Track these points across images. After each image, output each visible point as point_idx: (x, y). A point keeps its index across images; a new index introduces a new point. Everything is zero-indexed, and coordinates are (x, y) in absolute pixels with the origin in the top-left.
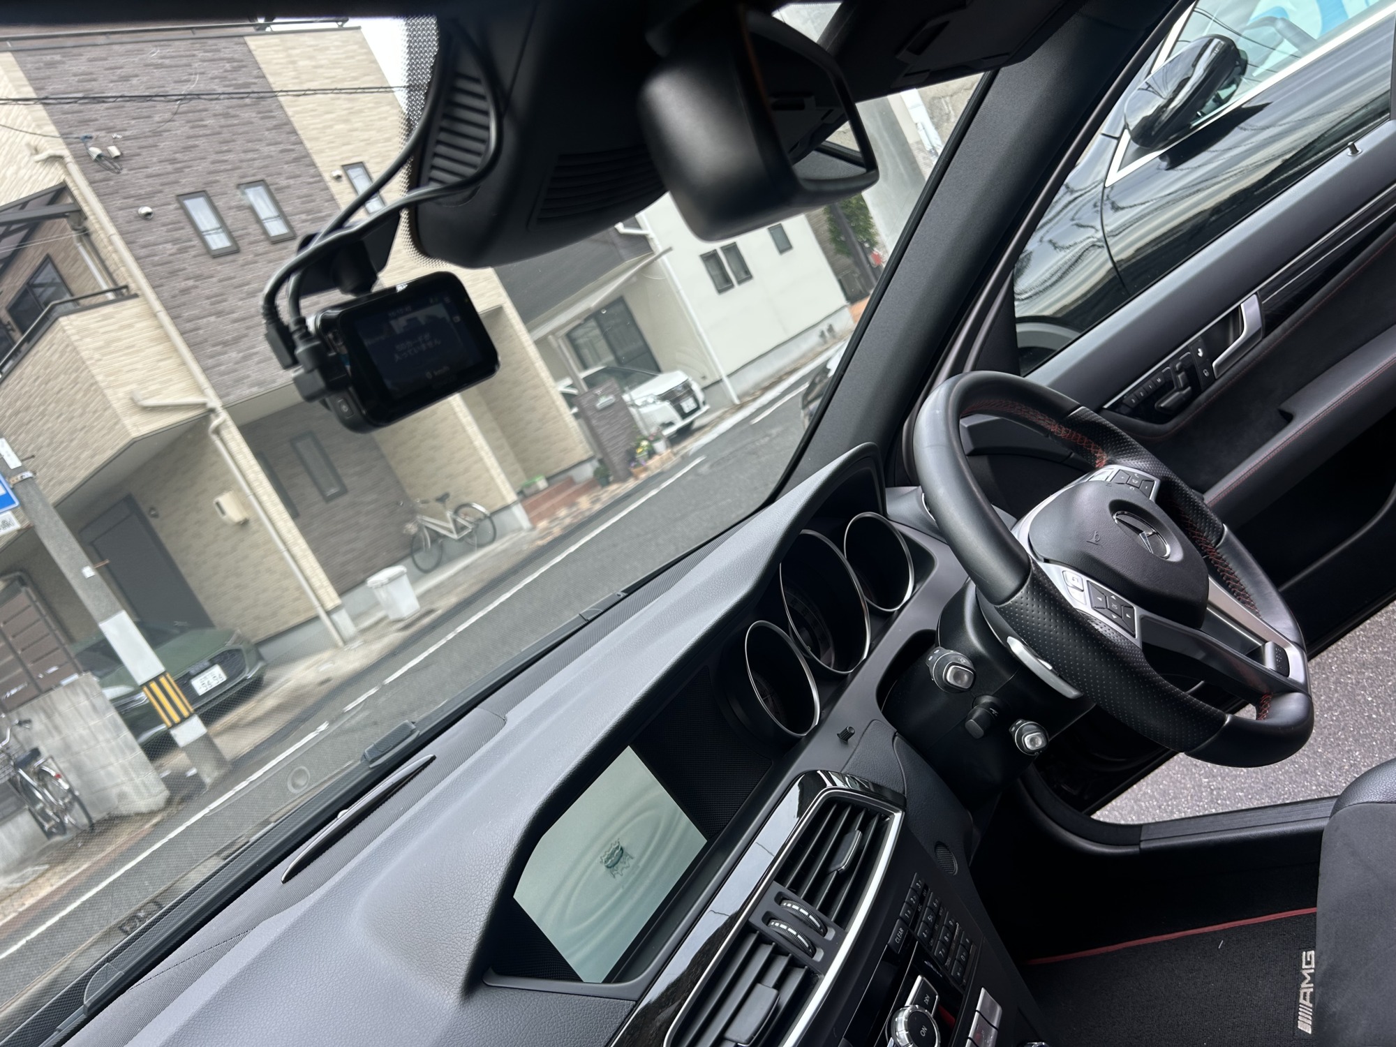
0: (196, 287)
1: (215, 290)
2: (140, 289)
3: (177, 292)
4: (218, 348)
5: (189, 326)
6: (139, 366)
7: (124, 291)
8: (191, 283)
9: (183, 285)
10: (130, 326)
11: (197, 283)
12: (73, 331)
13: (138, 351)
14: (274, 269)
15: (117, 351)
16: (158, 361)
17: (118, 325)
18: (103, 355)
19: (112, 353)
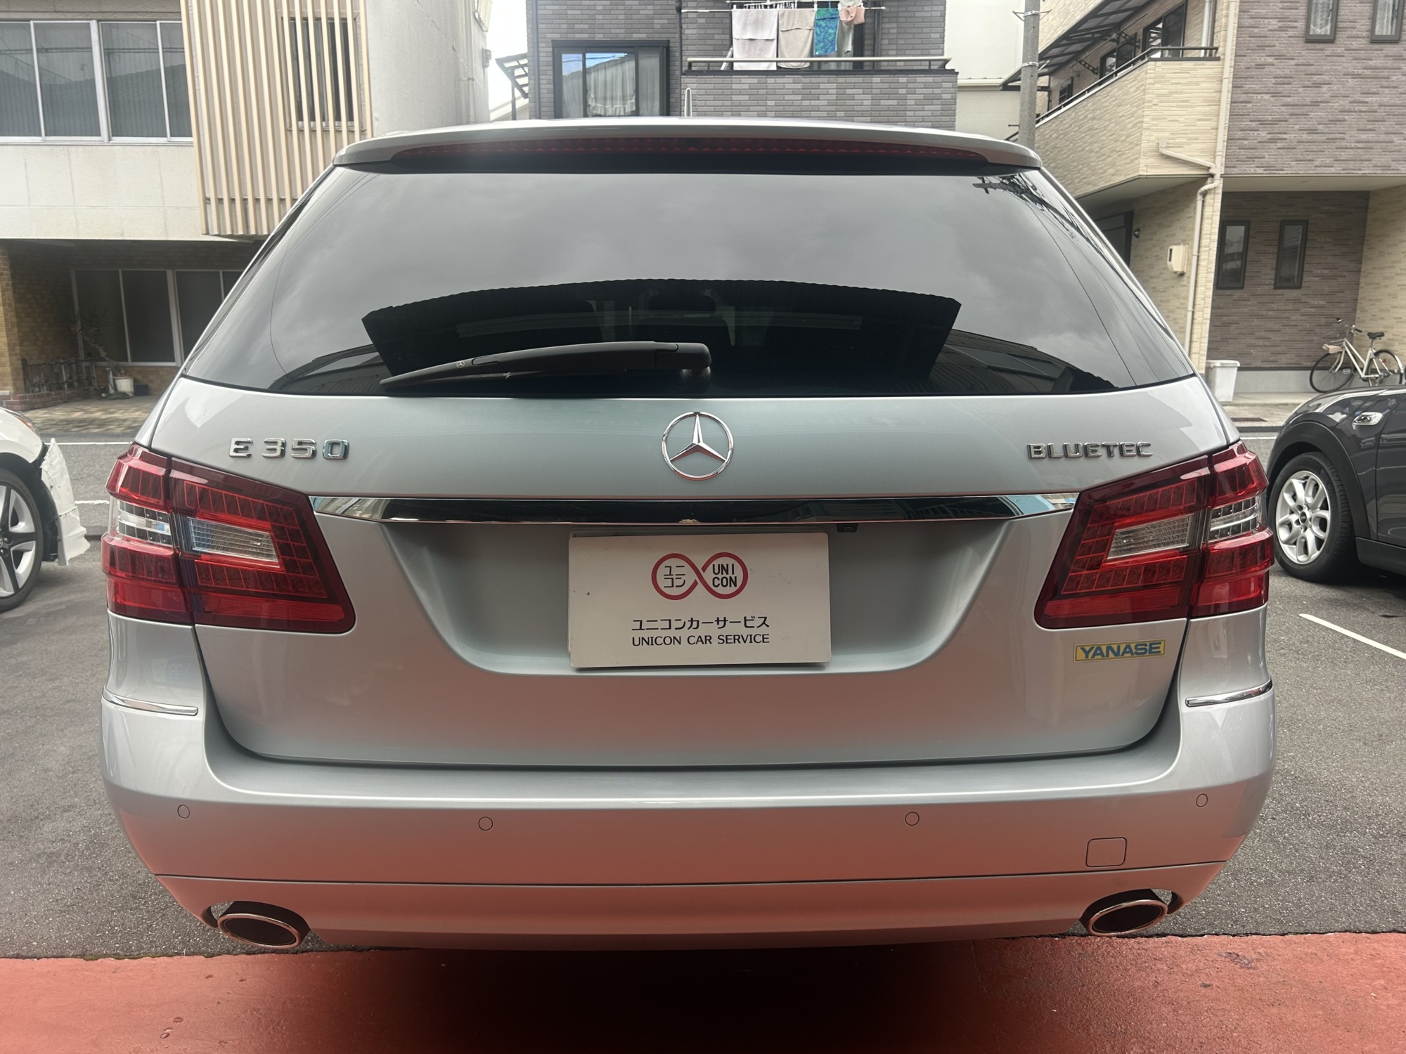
0: (1272, 65)
1: (1287, 72)
2: (1224, 54)
3: (1253, 64)
4: (1254, 124)
5: (1243, 97)
6: (1181, 119)
7: (1214, 52)
8: (1270, 60)
9: (1264, 60)
10: (1197, 83)
11: (1275, 61)
12: (1152, 76)
13: (1191, 107)
14: (1353, 66)
15: (1173, 102)
16: (1199, 120)
17: (1188, 80)
18: (1161, 102)
19: (1169, 102)
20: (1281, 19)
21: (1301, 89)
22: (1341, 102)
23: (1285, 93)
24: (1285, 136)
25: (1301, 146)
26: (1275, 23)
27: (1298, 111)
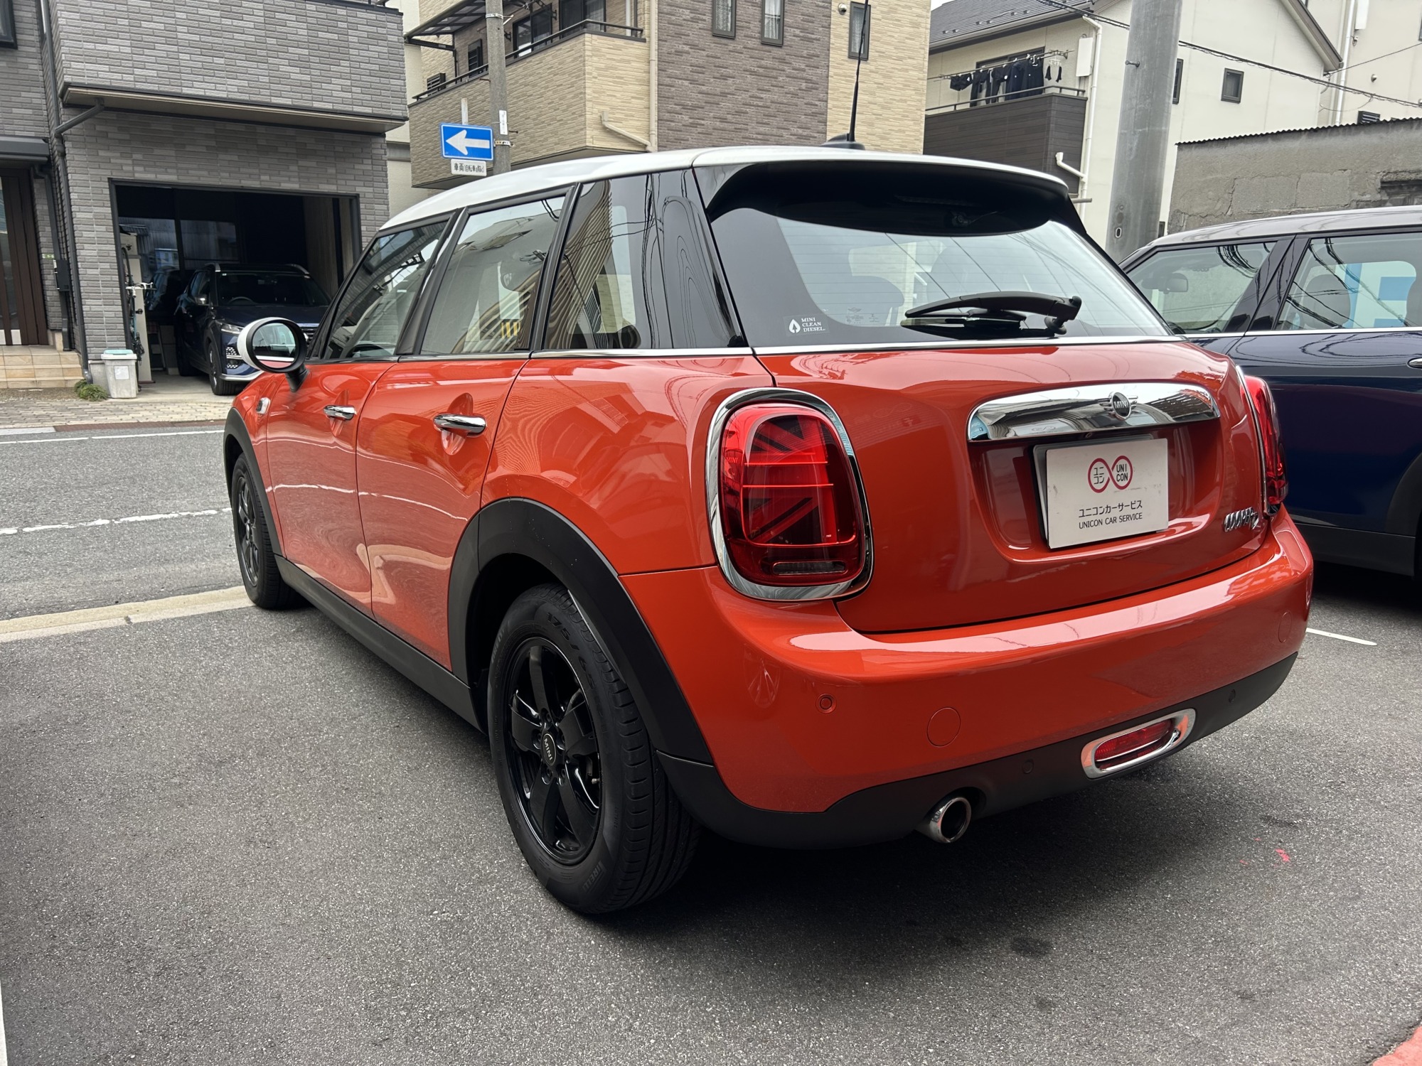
0: (689, 53)
1: (701, 62)
2: (649, 37)
3: (673, 50)
4: (678, 108)
5: (668, 81)
6: (618, 95)
7: (639, 32)
8: (687, 48)
9: (681, 47)
10: (629, 62)
11: (690, 50)
12: (590, 48)
13: (623, 84)
14: (751, 64)
15: (610, 77)
16: (633, 98)
17: (621, 57)
18: (599, 75)
19: (606, 76)
20: (693, 10)
21: (712, 80)
22: (743, 96)
23: (700, 81)
24: (702, 122)
25: (715, 133)
26: (687, 14)
27: (711, 100)
